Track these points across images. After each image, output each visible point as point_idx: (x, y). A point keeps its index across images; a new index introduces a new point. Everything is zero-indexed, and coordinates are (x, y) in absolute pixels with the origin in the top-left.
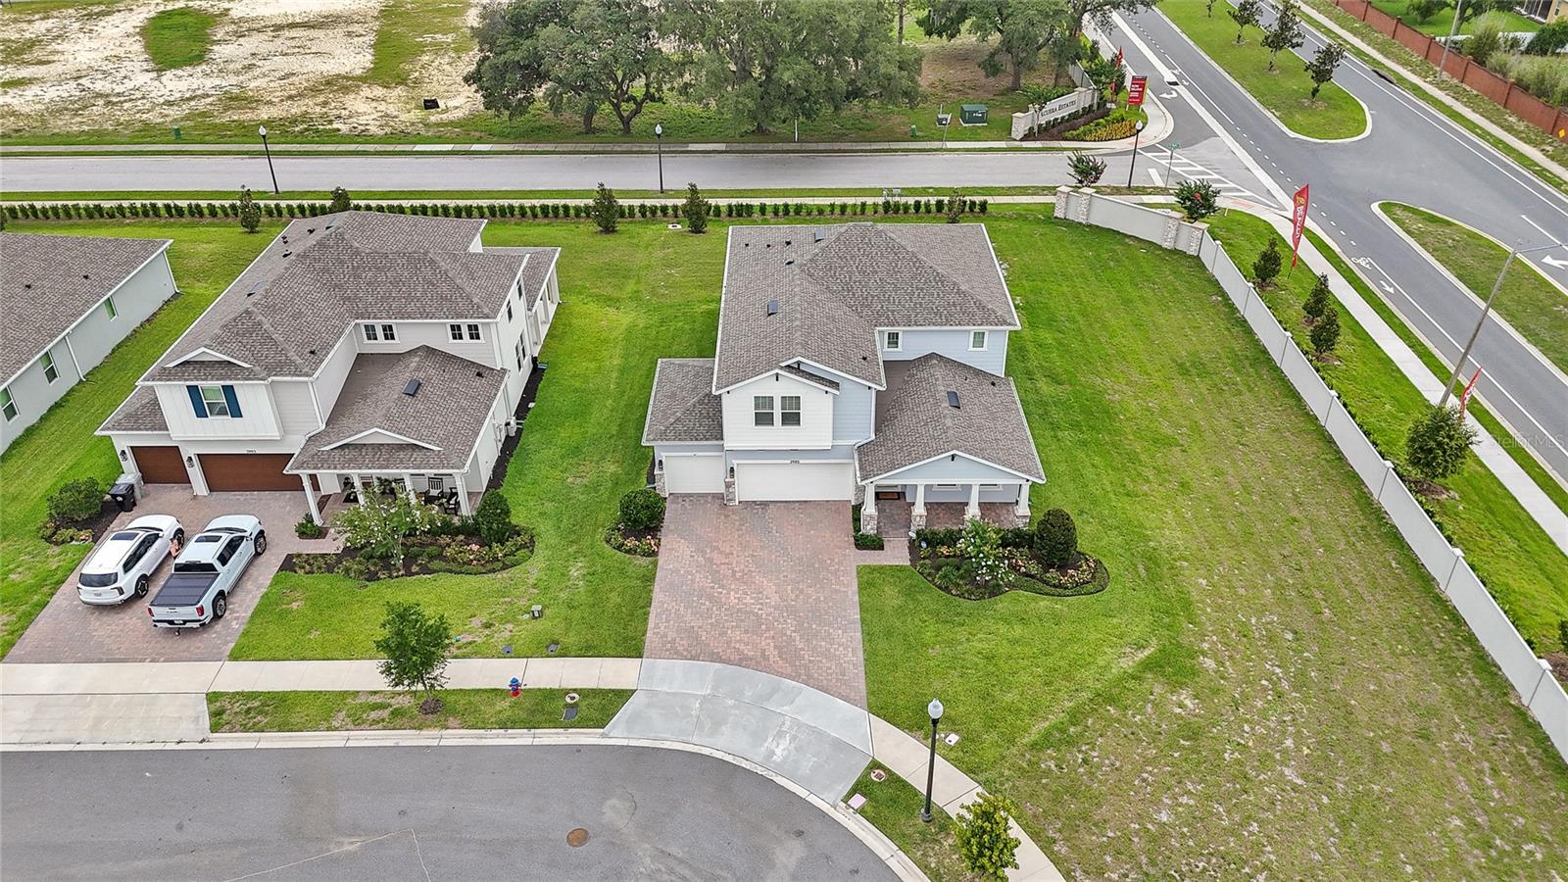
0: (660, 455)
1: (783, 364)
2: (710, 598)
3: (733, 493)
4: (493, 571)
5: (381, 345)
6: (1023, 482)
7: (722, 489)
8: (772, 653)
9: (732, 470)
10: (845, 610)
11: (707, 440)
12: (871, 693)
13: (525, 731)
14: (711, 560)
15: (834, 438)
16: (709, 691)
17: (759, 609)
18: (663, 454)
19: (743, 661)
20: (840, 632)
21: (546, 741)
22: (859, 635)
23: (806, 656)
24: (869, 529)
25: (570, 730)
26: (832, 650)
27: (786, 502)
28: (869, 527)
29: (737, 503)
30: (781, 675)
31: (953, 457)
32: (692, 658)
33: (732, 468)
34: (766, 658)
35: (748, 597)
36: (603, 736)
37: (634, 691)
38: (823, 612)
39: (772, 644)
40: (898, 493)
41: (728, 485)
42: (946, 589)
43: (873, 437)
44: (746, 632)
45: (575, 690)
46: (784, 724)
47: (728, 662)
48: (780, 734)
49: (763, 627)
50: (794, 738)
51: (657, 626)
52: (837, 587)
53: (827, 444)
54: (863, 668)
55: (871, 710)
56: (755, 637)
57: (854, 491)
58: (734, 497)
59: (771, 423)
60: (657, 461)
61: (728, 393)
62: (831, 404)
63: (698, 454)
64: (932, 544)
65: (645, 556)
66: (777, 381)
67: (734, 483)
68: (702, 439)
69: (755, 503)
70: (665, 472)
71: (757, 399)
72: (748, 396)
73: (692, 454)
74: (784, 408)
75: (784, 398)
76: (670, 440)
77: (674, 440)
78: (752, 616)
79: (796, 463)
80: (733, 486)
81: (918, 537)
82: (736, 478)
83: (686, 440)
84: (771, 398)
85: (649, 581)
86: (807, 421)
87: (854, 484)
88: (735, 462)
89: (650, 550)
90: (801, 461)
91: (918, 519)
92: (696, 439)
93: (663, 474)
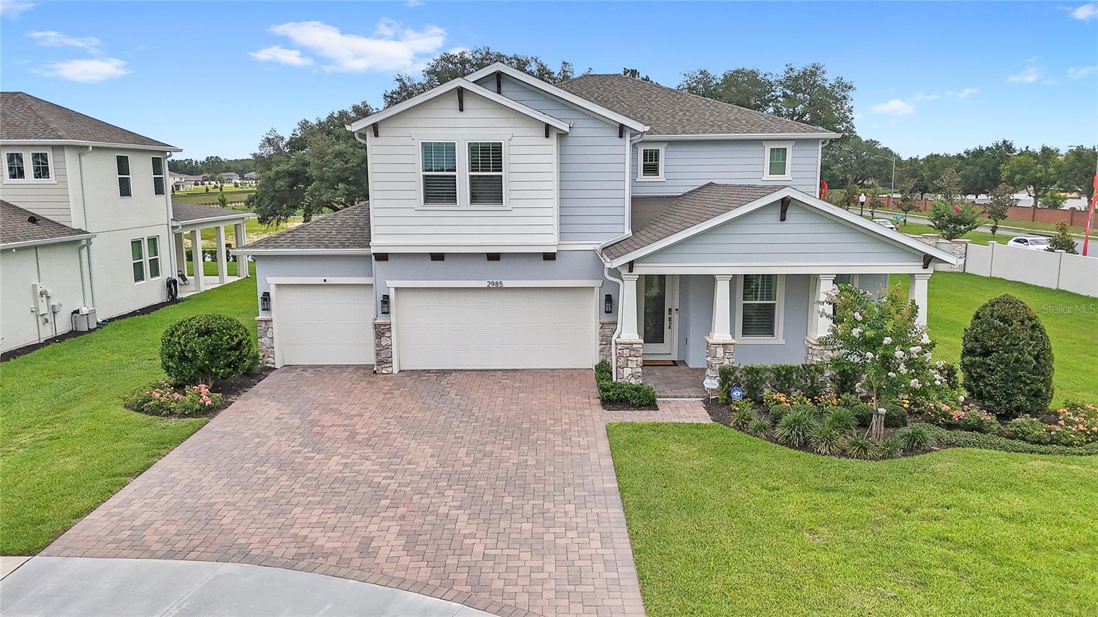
0: (267, 281)
2: (283, 465)
3: (389, 347)
6: (915, 268)
7: (368, 357)
8: (389, 542)
9: (386, 300)
10: (582, 477)
11: (344, 247)
14: (314, 423)
15: (562, 234)
17: (385, 478)
18: (272, 281)
19: (302, 560)
20: (570, 508)
22: (616, 512)
23: (479, 549)
24: (628, 374)
26: (548, 537)
27: (481, 370)
28: (627, 371)
29: (396, 371)
30: (402, 584)
31: (784, 204)
32: (171, 555)
33: (387, 297)
34: (366, 548)
35: (368, 463)
38: (530, 479)
39: (395, 529)
40: (674, 361)
41: (381, 331)
42: (805, 446)
43: (628, 232)
44: (339, 509)
47: (266, 561)
49: (385, 502)
51: (129, 502)
52: (567, 449)
53: (548, 241)
54: (633, 570)
56: (356, 518)
57: (598, 343)
58: (392, 362)
59: (452, 198)
60: (260, 295)
61: (376, 135)
62: (554, 159)
63: (331, 280)
64: (753, 395)
65: (183, 415)
66: (461, 110)
67: (389, 330)
68: (337, 247)
69: (428, 371)
70: (274, 315)
71: (426, 147)
72: (410, 142)
73: (319, 280)
74: (474, 166)
75: (473, 148)
76: (282, 246)
77: (289, 247)
78: (363, 488)
79: (496, 288)
80: (388, 334)
81: (722, 384)
82: (393, 319)
83: (308, 247)
84: (451, 148)
85: (165, 445)
86: (514, 195)
87: (598, 330)
88: (392, 284)
89: (197, 407)
90: (506, 284)
91: (720, 351)
92: (327, 247)
93: (271, 321)
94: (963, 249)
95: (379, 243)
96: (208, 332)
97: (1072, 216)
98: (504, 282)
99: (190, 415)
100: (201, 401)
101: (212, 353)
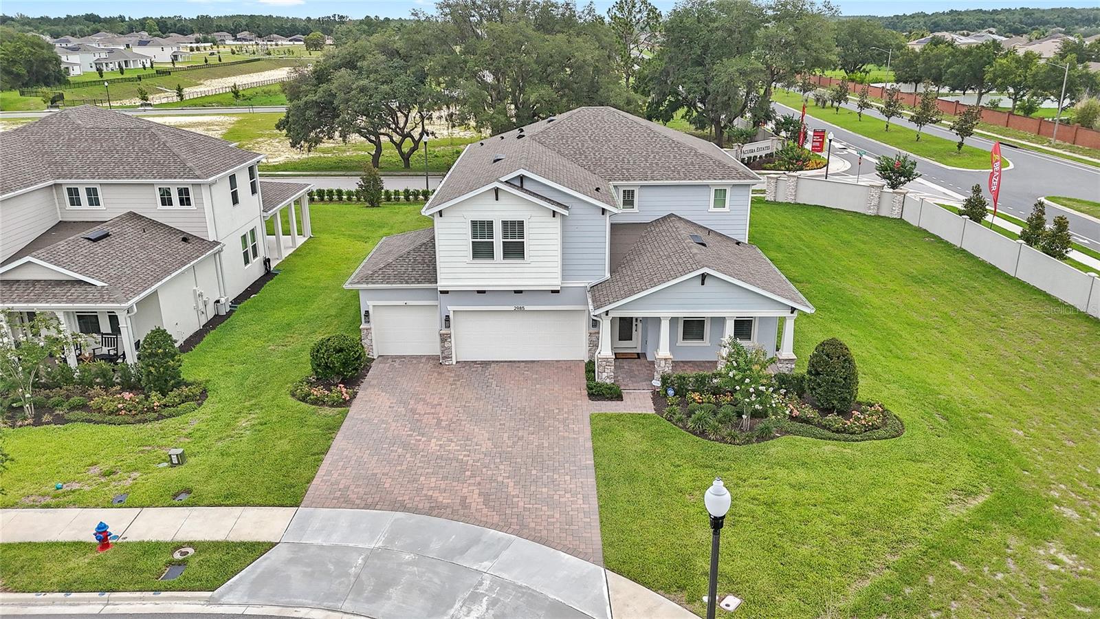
0: (367, 303)
1: (504, 179)
2: (405, 446)
3: (450, 348)
4: (145, 421)
5: (84, 211)
6: (787, 313)
7: (435, 350)
8: (475, 500)
9: (447, 319)
10: (575, 456)
11: (419, 283)
12: (607, 544)
13: (96, 595)
14: (413, 411)
15: (564, 277)
16: (380, 544)
17: (465, 456)
18: (371, 303)
19: (434, 510)
20: (568, 478)
21: (123, 609)
22: (592, 481)
23: (521, 504)
24: (605, 376)
25: (163, 594)
26: (556, 497)
27: (510, 361)
28: (605, 375)
29: (454, 363)
30: (484, 524)
31: (704, 277)
32: (367, 507)
33: (448, 317)
34: (464, 503)
35: (453, 444)
36: (210, 602)
37: (273, 545)
38: (546, 458)
39: (477, 491)
40: (638, 354)
41: (444, 338)
42: (703, 434)
43: (608, 275)
44: (445, 478)
45: (190, 544)
46: (481, 584)
47: (416, 511)
48: (474, 598)
49: (468, 473)
50: (493, 603)
51: (329, 473)
52: (566, 434)
53: (556, 283)
54: (598, 517)
55: (608, 567)
56: (455, 484)
57: (588, 345)
58: (451, 357)
59: (491, 255)
60: (363, 313)
61: (441, 216)
62: (559, 231)
63: (410, 303)
64: (681, 392)
65: (332, 406)
66: (497, 199)
67: (450, 337)
68: (413, 283)
69: (475, 362)
70: (372, 325)
71: (474, 223)
72: (464, 220)
73: (402, 303)
74: (505, 237)
75: (505, 223)
76: (376, 283)
77: (382, 283)
78: (454, 462)
79: (520, 310)
80: (449, 340)
81: (663, 385)
82: (452, 330)
83: (394, 283)
84: (490, 223)
85: (332, 429)
86: (532, 253)
87: (588, 337)
88: (451, 308)
89: (341, 400)
90: (527, 308)
91: (663, 363)
92: (407, 283)
93: (370, 329)
94: (902, 199)
95: (442, 284)
96: (341, 350)
97: (1040, 125)
98: (525, 307)
99: (337, 406)
100: (343, 397)
101: (345, 364)
